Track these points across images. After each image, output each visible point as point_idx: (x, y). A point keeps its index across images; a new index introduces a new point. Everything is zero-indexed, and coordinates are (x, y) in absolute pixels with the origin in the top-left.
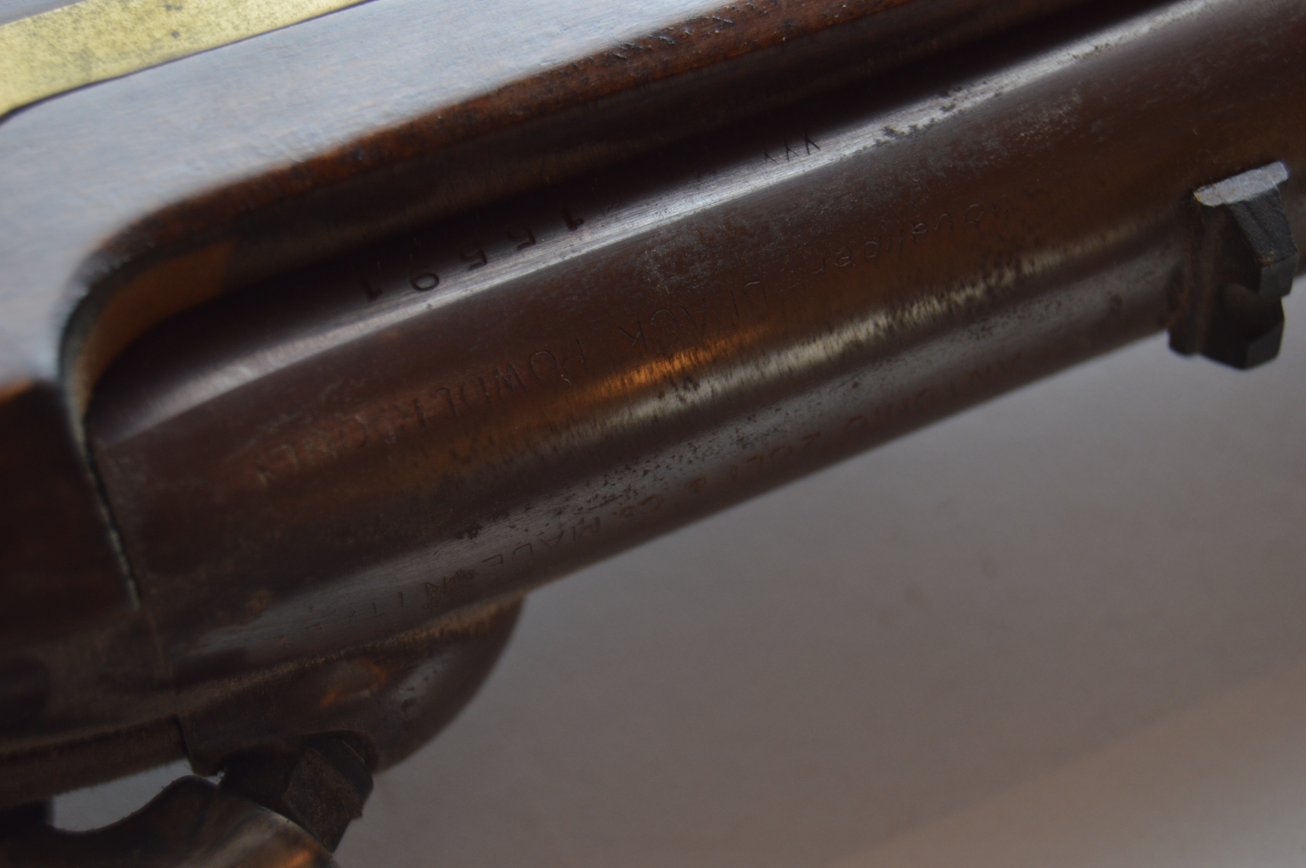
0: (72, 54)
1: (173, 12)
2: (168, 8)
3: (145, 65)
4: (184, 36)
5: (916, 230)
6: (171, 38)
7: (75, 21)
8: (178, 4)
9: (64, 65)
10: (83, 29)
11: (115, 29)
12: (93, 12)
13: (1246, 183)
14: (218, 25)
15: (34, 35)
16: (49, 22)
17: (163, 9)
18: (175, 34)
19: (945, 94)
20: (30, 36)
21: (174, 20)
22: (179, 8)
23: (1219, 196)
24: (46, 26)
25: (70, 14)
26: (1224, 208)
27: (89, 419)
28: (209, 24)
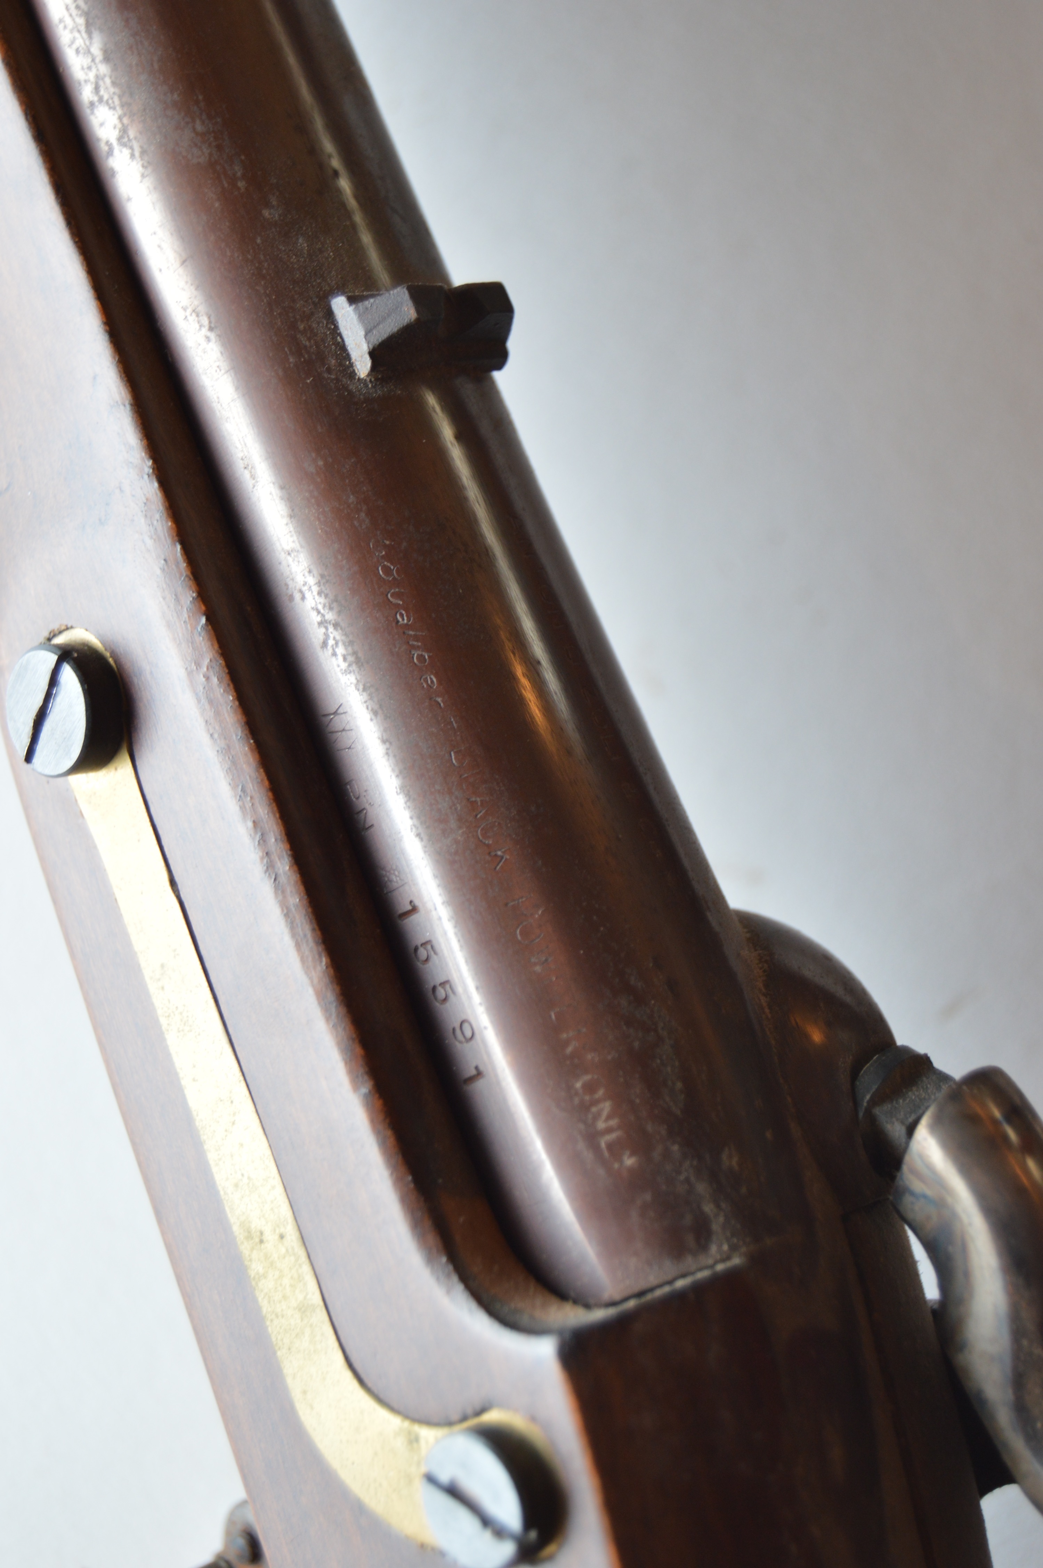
0: (302, 1320)
1: (265, 1238)
2: (261, 1241)
3: (307, 1261)
4: (282, 1230)
5: (403, 619)
6: (284, 1239)
7: (277, 1316)
8: (258, 1234)
9: (311, 1326)
10: (282, 1310)
11: (281, 1285)
12: (269, 1302)
13: (350, 334)
14: (272, 1202)
15: (289, 1349)
16: (279, 1338)
17: (263, 1246)
18: (282, 1237)
19: (291, 598)
20: (291, 1352)
21: (271, 1237)
22: (262, 1233)
23: (362, 357)
24: (282, 1340)
25: (272, 1321)
26: (373, 354)
27: (587, 1306)
28: (272, 1209)
